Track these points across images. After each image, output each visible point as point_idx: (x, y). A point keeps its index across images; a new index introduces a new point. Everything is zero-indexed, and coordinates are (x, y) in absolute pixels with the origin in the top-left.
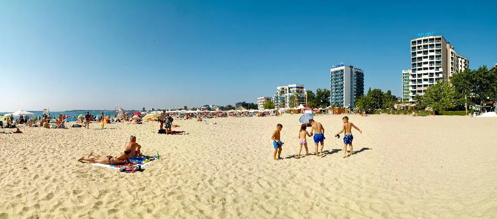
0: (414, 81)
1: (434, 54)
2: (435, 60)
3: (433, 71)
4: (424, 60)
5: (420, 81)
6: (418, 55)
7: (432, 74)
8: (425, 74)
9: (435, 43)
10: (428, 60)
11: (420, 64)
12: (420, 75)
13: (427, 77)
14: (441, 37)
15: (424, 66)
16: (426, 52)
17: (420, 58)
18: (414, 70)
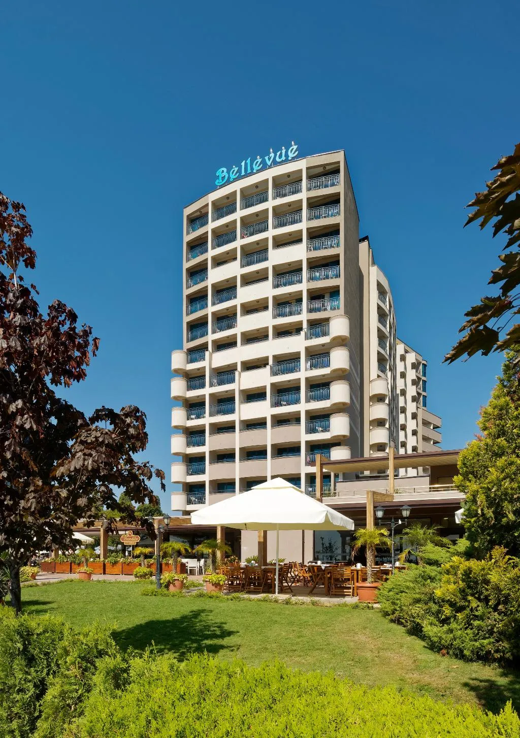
0: (194, 407)
1: (299, 253)
2: (303, 287)
3: (297, 344)
4: (245, 294)
5: (224, 403)
6: (216, 275)
7: (287, 362)
8: (250, 366)
9: (303, 196)
10: (266, 290)
11: (226, 319)
12: (225, 374)
13: (262, 378)
14: (339, 157)
15: (245, 324)
16: (255, 253)
17: (226, 290)
18: (196, 353)
